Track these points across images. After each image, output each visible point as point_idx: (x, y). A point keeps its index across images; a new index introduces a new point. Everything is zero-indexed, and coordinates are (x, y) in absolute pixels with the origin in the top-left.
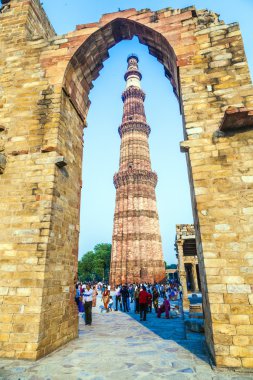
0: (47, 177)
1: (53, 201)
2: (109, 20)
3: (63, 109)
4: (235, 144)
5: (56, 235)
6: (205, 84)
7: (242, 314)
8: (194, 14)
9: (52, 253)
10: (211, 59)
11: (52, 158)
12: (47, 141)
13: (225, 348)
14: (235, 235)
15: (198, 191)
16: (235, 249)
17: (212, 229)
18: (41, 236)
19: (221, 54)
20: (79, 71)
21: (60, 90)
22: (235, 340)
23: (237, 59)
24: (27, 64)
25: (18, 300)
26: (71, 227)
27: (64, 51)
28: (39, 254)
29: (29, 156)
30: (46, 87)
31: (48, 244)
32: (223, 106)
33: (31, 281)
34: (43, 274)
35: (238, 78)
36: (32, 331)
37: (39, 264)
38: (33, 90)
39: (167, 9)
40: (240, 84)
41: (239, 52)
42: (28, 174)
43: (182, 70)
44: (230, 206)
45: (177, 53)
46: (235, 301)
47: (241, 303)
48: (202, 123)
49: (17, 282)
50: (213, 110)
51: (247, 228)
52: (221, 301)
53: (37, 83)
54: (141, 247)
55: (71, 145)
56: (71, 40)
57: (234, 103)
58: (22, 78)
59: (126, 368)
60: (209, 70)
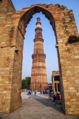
0: (12, 55)
1: (14, 63)
2: (33, 7)
3: (18, 33)
4: (72, 46)
5: (15, 74)
6: (63, 27)
7: (74, 98)
8: (59, 6)
9: (14, 80)
10: (65, 20)
11: (14, 49)
12: (12, 43)
13: (69, 109)
14: (72, 74)
15: (61, 60)
16: (73, 79)
17: (66, 73)
18: (10, 74)
19: (67, 18)
20: (23, 22)
21: (17, 27)
22: (72, 106)
23: (72, 20)
24: (7, 19)
25: (3, 95)
26: (19, 72)
27: (19, 15)
28: (10, 80)
29: (6, 48)
30: (12, 26)
31: (12, 77)
32: (69, 34)
33: (7, 89)
34: (11, 87)
35: (73, 26)
36: (8, 104)
37: (9, 83)
38: (9, 27)
39: (51, 5)
40: (74, 28)
41: (73, 18)
42: (6, 54)
43: (56, 22)
44: (71, 66)
45: (54, 17)
46: (72, 95)
47: (74, 95)
48: (62, 39)
49: (2, 89)
50: (66, 35)
51: (76, 72)
52: (68, 95)
53: (10, 25)
54: (40, 78)
55: (20, 45)
56: (21, 12)
57: (72, 33)
58: (5, 23)
59: (38, 116)
60: (64, 23)
